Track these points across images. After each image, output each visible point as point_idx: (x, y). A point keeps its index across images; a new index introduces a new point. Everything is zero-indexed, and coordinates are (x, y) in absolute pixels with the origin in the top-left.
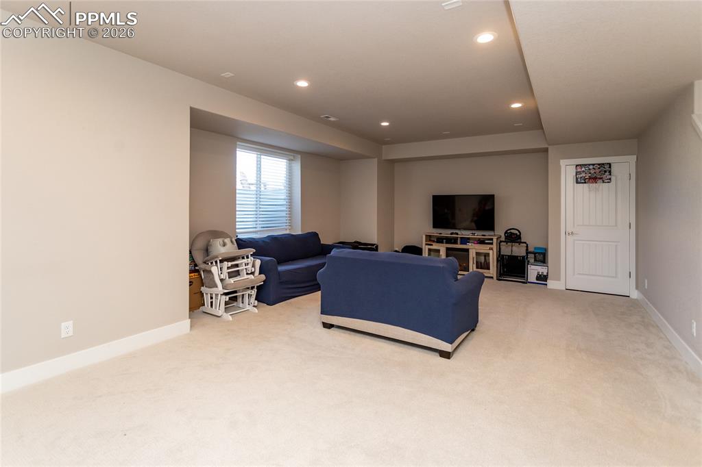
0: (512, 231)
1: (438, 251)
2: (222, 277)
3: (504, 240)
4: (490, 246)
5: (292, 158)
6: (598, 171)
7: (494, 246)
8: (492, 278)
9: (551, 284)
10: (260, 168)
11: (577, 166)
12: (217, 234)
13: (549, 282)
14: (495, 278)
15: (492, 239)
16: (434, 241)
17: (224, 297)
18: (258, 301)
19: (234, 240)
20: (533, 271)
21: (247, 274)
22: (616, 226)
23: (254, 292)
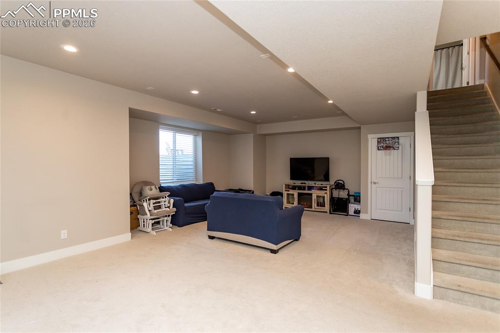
0: (339, 181)
1: (293, 195)
2: (150, 209)
3: (334, 187)
4: (326, 191)
5: (196, 134)
6: (391, 142)
7: (328, 192)
8: (326, 212)
9: (363, 216)
10: (175, 141)
11: (378, 138)
12: (147, 183)
13: (361, 215)
14: (328, 212)
15: (326, 187)
16: (291, 189)
17: (151, 221)
18: (172, 224)
19: (157, 187)
20: (352, 207)
21: (165, 208)
22: (402, 178)
23: (170, 219)
